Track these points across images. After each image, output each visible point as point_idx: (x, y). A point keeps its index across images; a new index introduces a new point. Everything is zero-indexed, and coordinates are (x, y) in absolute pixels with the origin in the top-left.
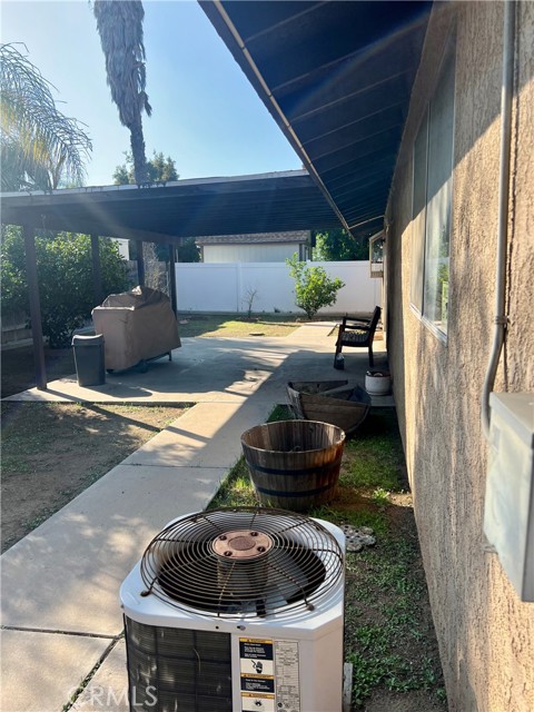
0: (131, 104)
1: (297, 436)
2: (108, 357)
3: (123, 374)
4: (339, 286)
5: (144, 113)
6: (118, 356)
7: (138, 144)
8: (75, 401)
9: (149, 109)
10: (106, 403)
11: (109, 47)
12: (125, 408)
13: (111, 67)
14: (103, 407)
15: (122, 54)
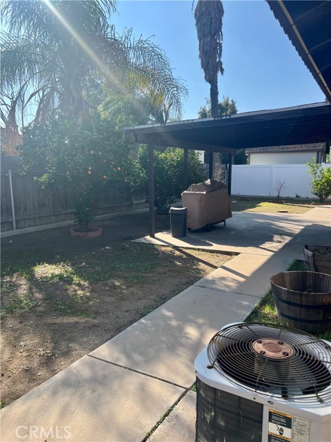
0: (211, 66)
1: (310, 282)
2: (189, 221)
3: (197, 232)
5: (219, 74)
6: (194, 221)
7: (214, 93)
8: (170, 246)
9: (222, 70)
10: (186, 248)
11: (202, 36)
12: (197, 252)
13: (202, 48)
14: (185, 250)
15: (209, 39)
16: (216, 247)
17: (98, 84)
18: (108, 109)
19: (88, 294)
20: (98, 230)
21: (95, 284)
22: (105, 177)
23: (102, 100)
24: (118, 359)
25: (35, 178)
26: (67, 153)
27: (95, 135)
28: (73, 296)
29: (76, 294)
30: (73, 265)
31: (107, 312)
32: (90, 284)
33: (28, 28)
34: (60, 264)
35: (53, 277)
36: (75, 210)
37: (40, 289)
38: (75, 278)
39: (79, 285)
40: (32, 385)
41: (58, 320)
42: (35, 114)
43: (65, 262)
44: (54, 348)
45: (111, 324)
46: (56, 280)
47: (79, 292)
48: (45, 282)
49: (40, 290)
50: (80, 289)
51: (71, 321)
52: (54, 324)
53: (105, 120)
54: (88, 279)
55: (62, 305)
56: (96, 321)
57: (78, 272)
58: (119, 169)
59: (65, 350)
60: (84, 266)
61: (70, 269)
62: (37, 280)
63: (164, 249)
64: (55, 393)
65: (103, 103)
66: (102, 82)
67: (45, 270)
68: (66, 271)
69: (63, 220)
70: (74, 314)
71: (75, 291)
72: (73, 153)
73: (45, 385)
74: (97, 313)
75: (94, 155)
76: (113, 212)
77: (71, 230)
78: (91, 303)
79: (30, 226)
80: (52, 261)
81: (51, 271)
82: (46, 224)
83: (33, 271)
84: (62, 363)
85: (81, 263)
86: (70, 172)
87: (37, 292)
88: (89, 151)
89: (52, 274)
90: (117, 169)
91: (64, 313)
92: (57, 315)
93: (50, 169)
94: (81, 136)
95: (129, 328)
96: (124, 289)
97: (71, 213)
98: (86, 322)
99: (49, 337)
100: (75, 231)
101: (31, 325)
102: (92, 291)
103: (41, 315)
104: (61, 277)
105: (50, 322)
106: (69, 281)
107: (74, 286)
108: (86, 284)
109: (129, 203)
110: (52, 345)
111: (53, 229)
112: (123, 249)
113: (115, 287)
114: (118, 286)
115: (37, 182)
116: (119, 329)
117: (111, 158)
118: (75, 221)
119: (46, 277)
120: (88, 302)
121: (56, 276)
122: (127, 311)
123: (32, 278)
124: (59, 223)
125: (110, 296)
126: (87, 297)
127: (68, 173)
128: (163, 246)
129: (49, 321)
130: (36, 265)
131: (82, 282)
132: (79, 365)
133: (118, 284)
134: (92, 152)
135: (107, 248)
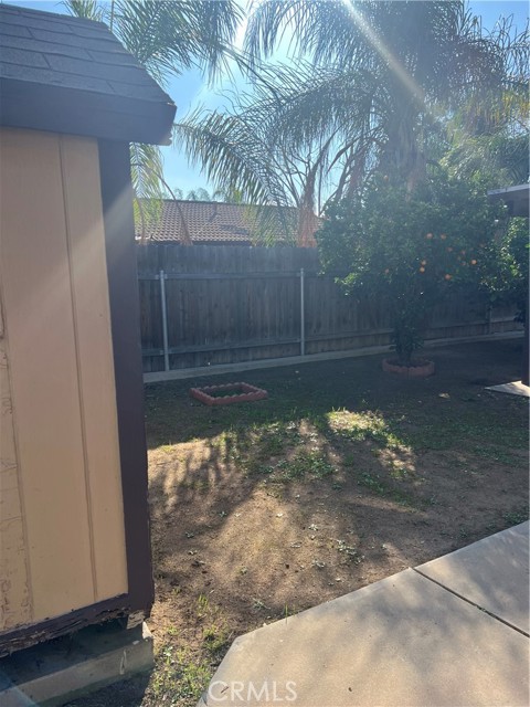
17: (439, 123)
18: (458, 163)
19: (412, 468)
20: (427, 364)
21: (423, 454)
22: (448, 277)
23: (447, 150)
24: (466, 589)
25: (336, 280)
26: (388, 240)
27: (437, 208)
28: (388, 466)
29: (392, 465)
30: (386, 418)
31: (445, 505)
32: (415, 451)
33: (340, 52)
34: (366, 413)
35: (357, 431)
36: (392, 330)
37: (338, 448)
38: (390, 439)
39: (396, 450)
40: (328, 593)
41: (365, 502)
42: (337, 182)
43: (373, 411)
44: (360, 545)
45: (451, 526)
46: (361, 437)
47: (396, 463)
48: (344, 437)
49: (338, 450)
50: (398, 458)
51: (385, 507)
52: (359, 506)
53: (455, 181)
54: (412, 444)
55: (369, 478)
56: (426, 516)
57: (395, 429)
58: (474, 262)
59: (376, 551)
60: (403, 422)
61: (382, 423)
62: (332, 433)
64: (362, 617)
65: (449, 155)
66: (447, 120)
67: (344, 420)
68: (376, 426)
69: (372, 345)
70: (389, 496)
71: (391, 459)
72: (400, 238)
73: (346, 599)
74: (427, 503)
75: (433, 241)
76: (452, 337)
77: (384, 361)
78: (417, 483)
79: (323, 351)
80: (354, 407)
81: (354, 423)
82: (345, 350)
83: (327, 419)
84: (372, 571)
85: (399, 416)
86: (391, 270)
87: (333, 451)
88: (424, 234)
89: (355, 427)
90: (470, 264)
91: (373, 492)
92: (363, 493)
93: (361, 265)
94: (414, 211)
95: (485, 541)
96: (475, 471)
97: (385, 334)
98: (409, 514)
99: (351, 525)
100: (390, 363)
101: (325, 501)
102: (418, 464)
103: (340, 489)
104: (368, 433)
105: (353, 502)
106: (381, 442)
107: (389, 452)
108: (408, 450)
109: (483, 322)
110: (357, 538)
111: (355, 358)
112: (470, 400)
113: (457, 464)
114: (463, 464)
115: (339, 285)
116: (467, 538)
117: (461, 244)
118: (391, 348)
119: (346, 430)
120: (411, 482)
121: (361, 431)
122: (480, 509)
123: (325, 430)
124: (366, 349)
125: (450, 478)
126: (410, 473)
127: (387, 271)
129: (351, 499)
130: (331, 411)
131: (401, 447)
132: (398, 582)
133: (462, 459)
134: (430, 235)
135: (443, 395)
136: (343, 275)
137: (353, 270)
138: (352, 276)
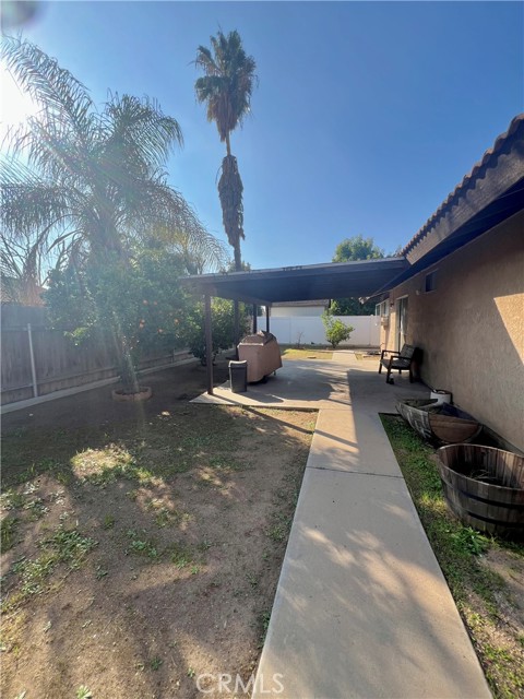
0: (234, 232)
1: (469, 458)
2: (248, 374)
3: (253, 384)
4: (351, 330)
5: (241, 239)
7: (237, 254)
8: (238, 405)
9: (244, 236)
10: (258, 407)
11: (225, 206)
12: (271, 411)
13: (226, 216)
14: (257, 410)
15: (231, 209)
16: (287, 403)
19: (171, 505)
20: (146, 390)
21: (175, 481)
22: (161, 331)
25: (66, 333)
28: (149, 510)
29: (152, 507)
30: (129, 447)
31: (219, 544)
32: (167, 482)
34: (109, 448)
35: (107, 472)
38: (141, 474)
39: (150, 486)
43: (116, 442)
46: (112, 479)
47: (156, 502)
48: (95, 485)
50: (154, 496)
54: (161, 472)
55: (137, 538)
57: (141, 460)
60: (145, 448)
61: (127, 456)
62: (81, 484)
63: (233, 409)
67: (92, 462)
68: (123, 460)
70: (165, 557)
71: (149, 499)
74: (203, 550)
75: (148, 306)
77: (113, 393)
79: (57, 390)
80: (98, 444)
81: (101, 462)
82: (78, 385)
85: (139, 442)
88: (141, 300)
89: (103, 467)
91: (146, 558)
93: (89, 322)
96: (221, 487)
97: (108, 371)
98: (194, 577)
100: (119, 393)
102: (176, 495)
104: (118, 473)
106: (133, 480)
107: (144, 490)
108: (161, 482)
111: (88, 392)
113: (205, 484)
114: (209, 482)
119: (95, 475)
120: (178, 524)
121: (111, 470)
122: (248, 534)
123: (72, 481)
124: (95, 383)
125: (206, 503)
126: (172, 512)
128: (230, 406)
130: (75, 454)
131: (153, 479)
133: (206, 477)
134: (145, 302)
135: (165, 413)
136: (72, 329)
137: (80, 325)
138: (79, 331)
